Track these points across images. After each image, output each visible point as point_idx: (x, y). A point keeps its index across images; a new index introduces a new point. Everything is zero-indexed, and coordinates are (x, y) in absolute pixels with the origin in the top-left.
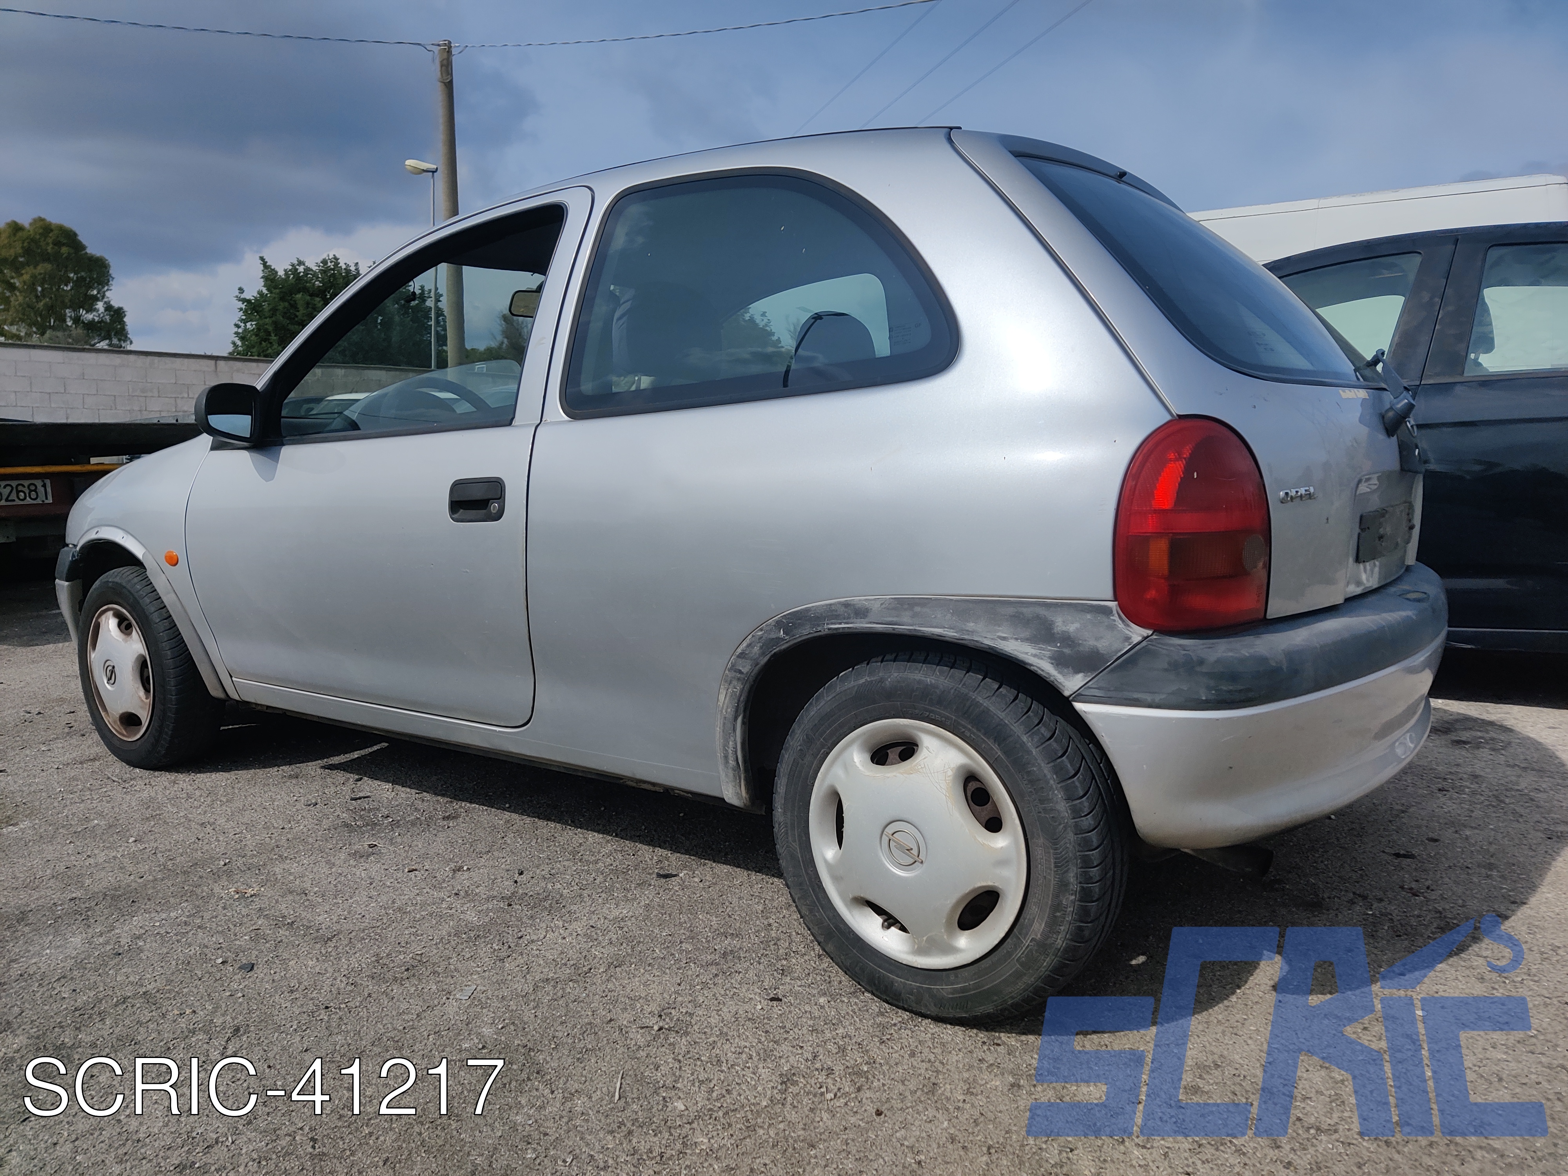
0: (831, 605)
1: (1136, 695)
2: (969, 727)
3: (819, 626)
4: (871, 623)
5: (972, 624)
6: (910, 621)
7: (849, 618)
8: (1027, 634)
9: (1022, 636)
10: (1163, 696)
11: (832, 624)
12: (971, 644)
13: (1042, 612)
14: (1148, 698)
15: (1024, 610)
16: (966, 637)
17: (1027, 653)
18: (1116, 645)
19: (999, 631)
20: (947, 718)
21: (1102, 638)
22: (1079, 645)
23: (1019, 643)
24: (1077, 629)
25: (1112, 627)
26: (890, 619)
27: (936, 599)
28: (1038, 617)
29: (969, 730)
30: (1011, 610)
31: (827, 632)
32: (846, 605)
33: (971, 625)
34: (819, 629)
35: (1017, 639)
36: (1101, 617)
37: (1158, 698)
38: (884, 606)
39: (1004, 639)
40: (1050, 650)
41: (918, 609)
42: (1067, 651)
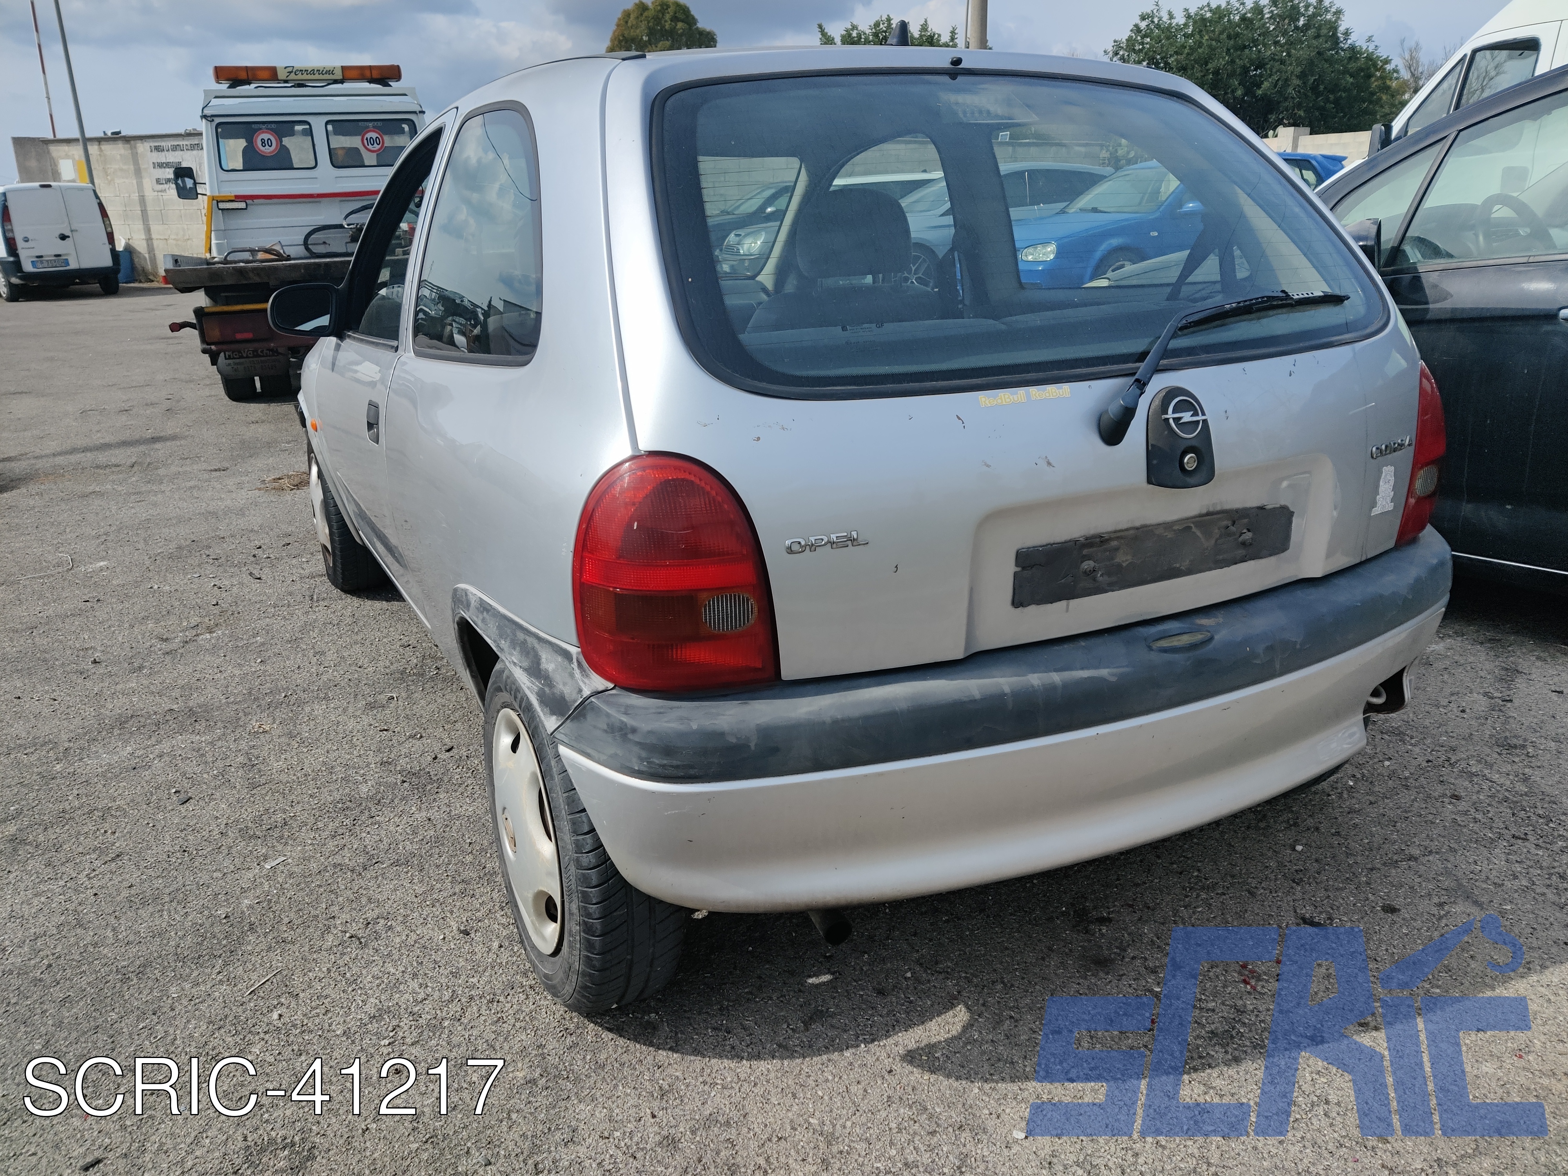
1: (589, 751)
4: (469, 617)
6: (482, 624)
7: (465, 607)
8: (526, 664)
9: (524, 666)
13: (536, 644)
14: (598, 753)
15: (528, 639)
16: (499, 654)
17: (525, 684)
18: (574, 695)
19: (512, 654)
21: (567, 684)
22: (554, 686)
23: (522, 673)
24: (553, 669)
25: (572, 675)
26: (475, 618)
28: (533, 648)
30: (522, 635)
32: (466, 594)
33: (502, 643)
35: (521, 669)
36: (566, 663)
37: (604, 756)
38: (475, 604)
39: (515, 664)
41: (485, 614)
42: (547, 689)
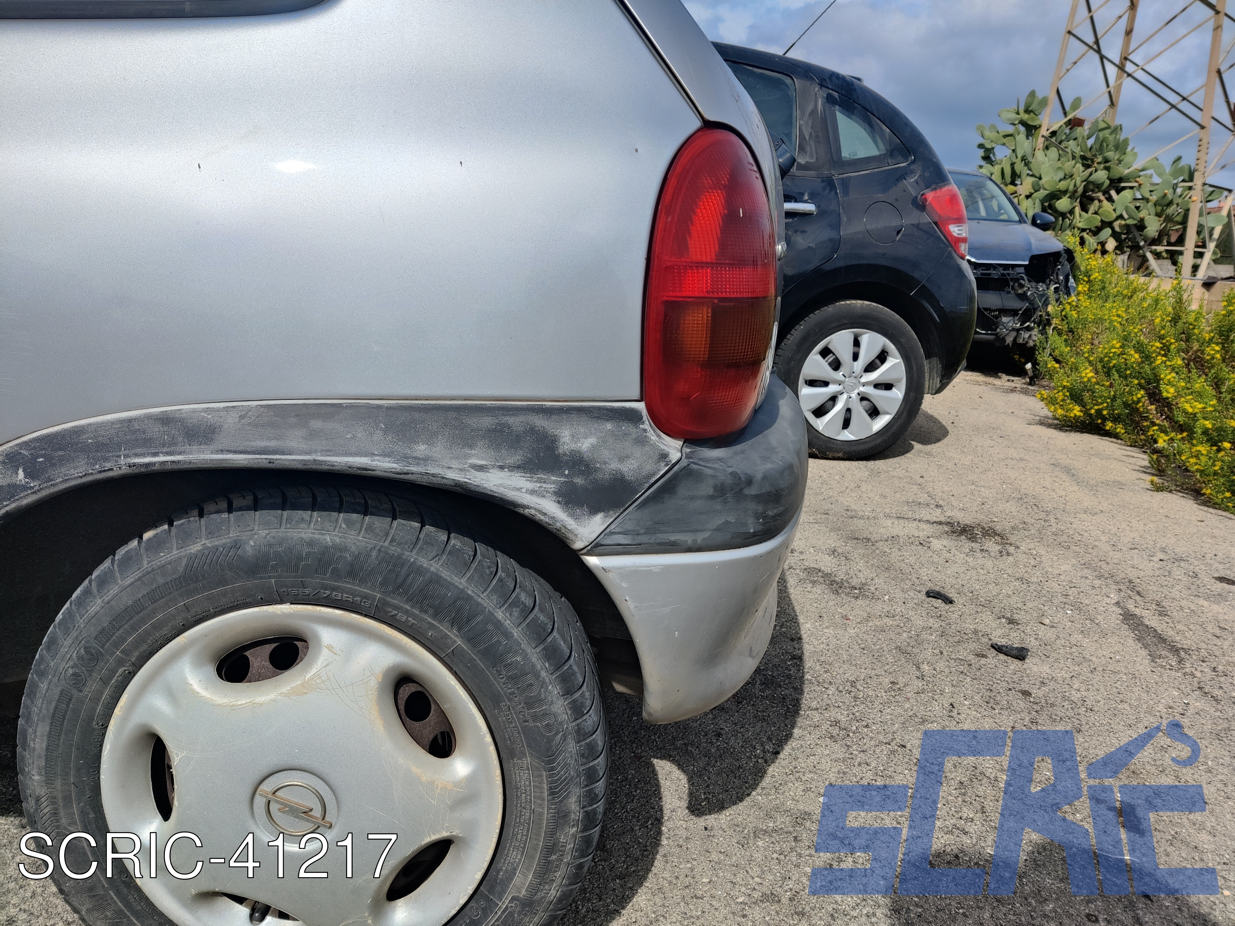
0: (130, 420)
1: (673, 537)
2: (408, 607)
3: (106, 459)
4: (222, 451)
5: (422, 447)
6: (303, 446)
7: (175, 444)
8: (516, 458)
9: (510, 461)
10: (706, 535)
11: (136, 455)
12: (424, 481)
13: (539, 422)
14: (687, 538)
15: (511, 420)
16: (414, 469)
17: (519, 489)
18: (649, 467)
19: (470, 456)
20: (366, 597)
21: (628, 457)
22: (596, 470)
23: (505, 474)
24: (593, 446)
25: (642, 441)
26: (262, 444)
27: (351, 406)
28: (532, 430)
29: (406, 612)
30: (488, 421)
31: (125, 470)
32: (165, 420)
33: (421, 449)
34: (108, 465)
35: (502, 468)
36: (626, 427)
37: (700, 538)
38: (245, 421)
39: (481, 468)
40: (554, 482)
41: (316, 424)
42: (579, 481)
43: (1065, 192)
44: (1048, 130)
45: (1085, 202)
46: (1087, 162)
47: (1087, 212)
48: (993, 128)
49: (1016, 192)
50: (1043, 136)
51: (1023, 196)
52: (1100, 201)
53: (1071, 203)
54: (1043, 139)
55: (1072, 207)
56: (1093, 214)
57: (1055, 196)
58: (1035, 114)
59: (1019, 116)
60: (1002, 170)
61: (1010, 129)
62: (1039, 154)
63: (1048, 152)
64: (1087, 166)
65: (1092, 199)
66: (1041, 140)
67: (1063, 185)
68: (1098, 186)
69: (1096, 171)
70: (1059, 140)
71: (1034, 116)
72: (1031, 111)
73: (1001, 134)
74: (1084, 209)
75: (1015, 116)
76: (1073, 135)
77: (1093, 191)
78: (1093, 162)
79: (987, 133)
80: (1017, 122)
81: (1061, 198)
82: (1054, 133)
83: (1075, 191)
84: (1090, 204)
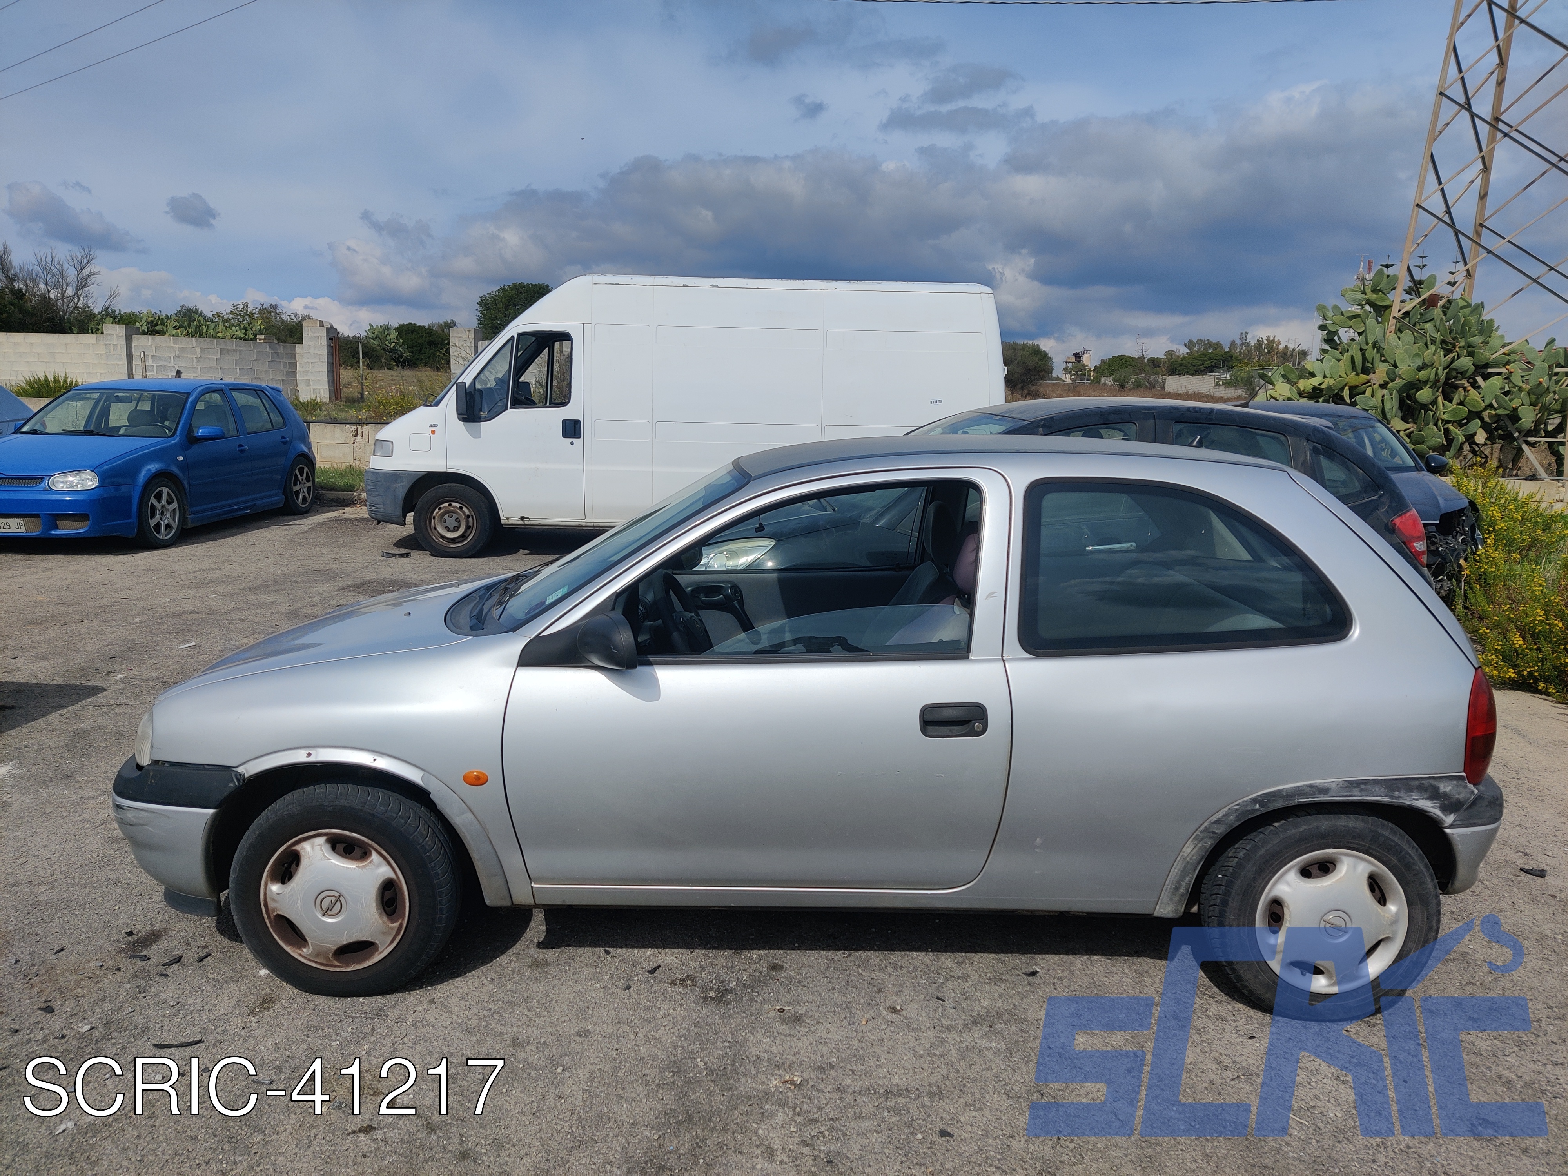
22: (1452, 798)
23: (1423, 801)
24: (1451, 789)
36: (1460, 782)
40: (1439, 803)
42: (1447, 802)
43: (1426, 382)
44: (1400, 311)
45: (1448, 389)
46: (1447, 347)
47: (1451, 402)
48: (1336, 307)
49: (1369, 382)
50: (1394, 318)
51: (1377, 385)
52: (1465, 389)
53: (1433, 394)
54: (1395, 321)
55: (1434, 397)
56: (1458, 404)
57: (1414, 386)
58: (1383, 293)
59: (1366, 297)
60: (1352, 357)
61: (1357, 310)
62: (1392, 338)
63: (1401, 335)
64: (1447, 352)
65: (1456, 387)
66: (1392, 321)
67: (1422, 375)
68: (1462, 374)
69: (1459, 357)
70: (1413, 322)
71: (1383, 295)
72: (1380, 291)
73: (1346, 316)
74: (1448, 398)
75: (1360, 296)
76: (1428, 316)
77: (1456, 377)
78: (1454, 346)
79: (1330, 314)
80: (1363, 303)
81: (1422, 389)
82: (1407, 314)
83: (1437, 381)
84: (1454, 392)
